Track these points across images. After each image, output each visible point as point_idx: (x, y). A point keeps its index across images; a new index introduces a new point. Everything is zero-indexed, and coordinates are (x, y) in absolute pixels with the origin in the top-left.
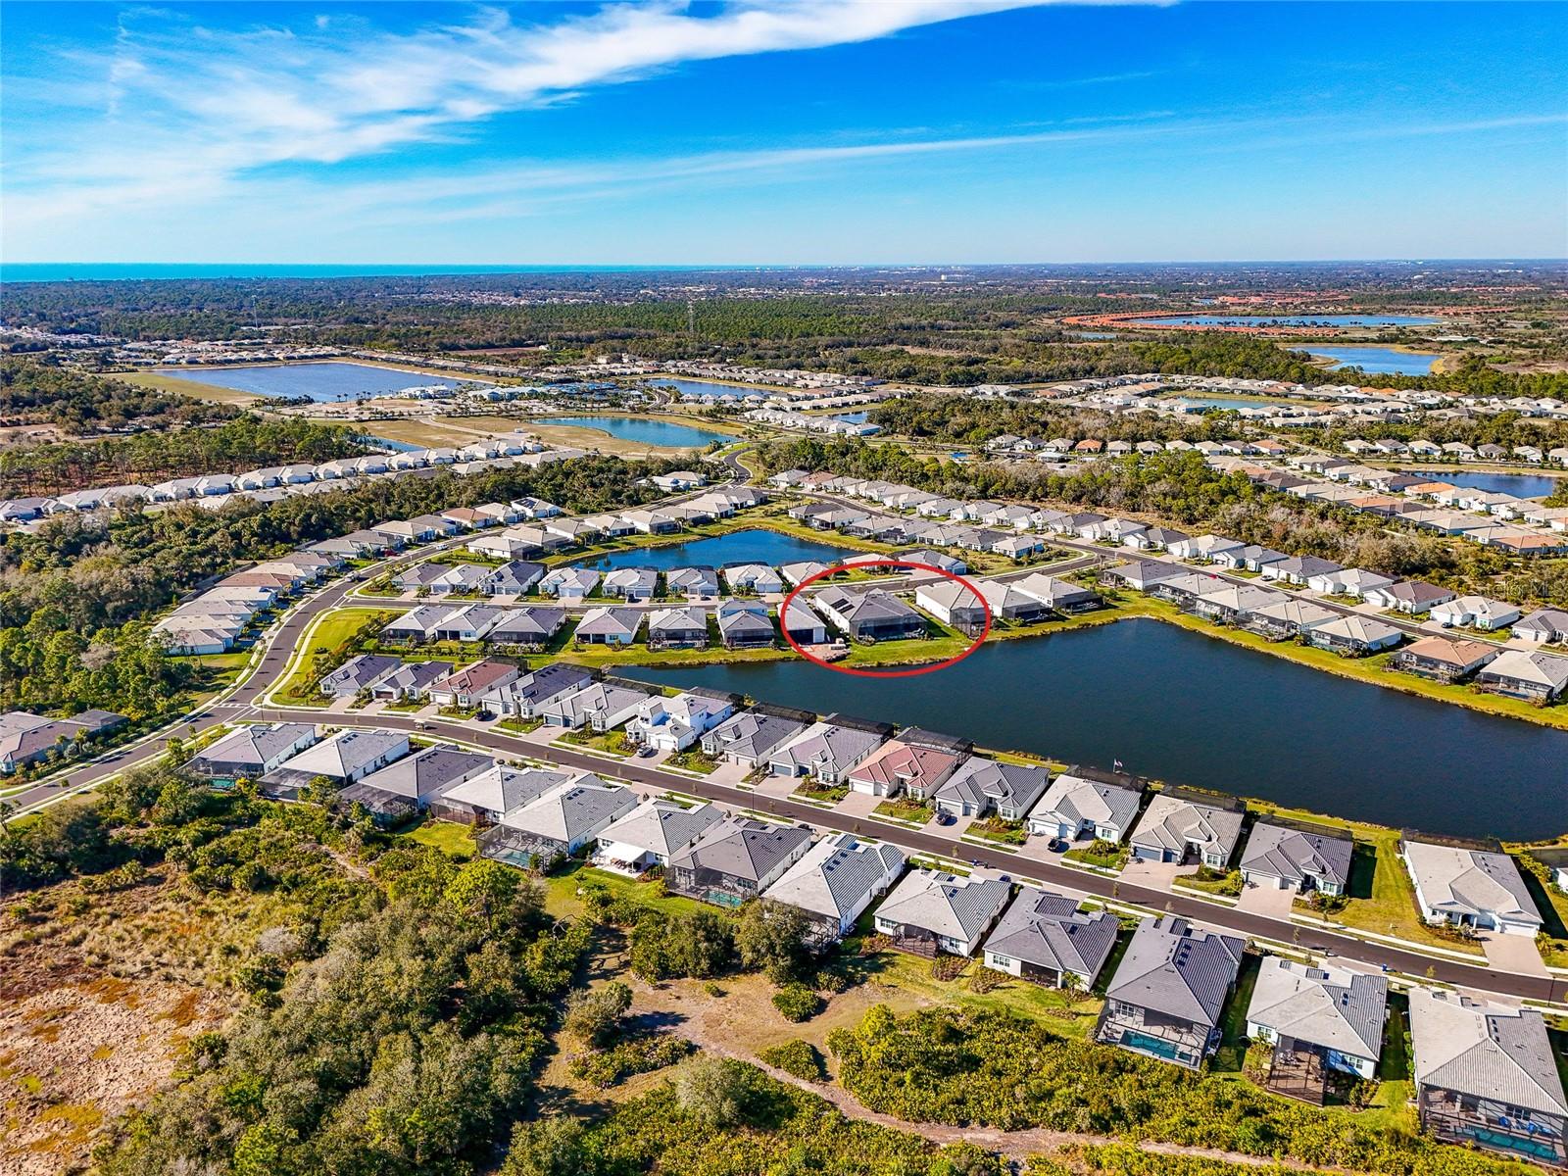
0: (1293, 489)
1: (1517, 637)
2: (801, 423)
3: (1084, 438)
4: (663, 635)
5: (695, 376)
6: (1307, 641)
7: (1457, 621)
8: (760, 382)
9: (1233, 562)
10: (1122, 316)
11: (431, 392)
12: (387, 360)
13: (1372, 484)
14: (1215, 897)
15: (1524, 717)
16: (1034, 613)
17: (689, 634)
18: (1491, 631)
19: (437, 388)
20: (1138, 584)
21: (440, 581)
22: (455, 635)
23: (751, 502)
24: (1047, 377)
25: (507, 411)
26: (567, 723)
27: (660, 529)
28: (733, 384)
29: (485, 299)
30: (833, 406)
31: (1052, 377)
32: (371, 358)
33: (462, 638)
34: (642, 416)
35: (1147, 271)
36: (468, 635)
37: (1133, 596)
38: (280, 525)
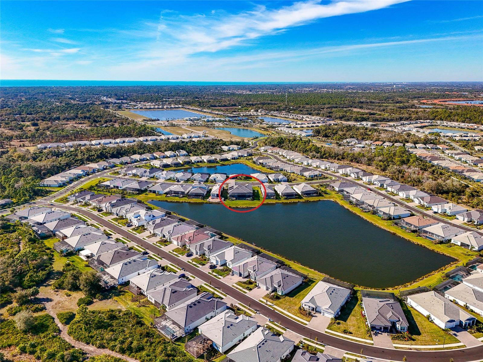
0: (433, 162)
1: (457, 219)
2: (290, 132)
3: (378, 141)
4: (173, 192)
5: (275, 116)
6: (375, 213)
7: (439, 212)
8: (293, 118)
9: (379, 185)
10: (444, 100)
11: (192, 119)
12: (192, 109)
13: (468, 162)
14: (244, 290)
15: (426, 246)
16: (293, 195)
17: (180, 193)
18: (450, 216)
19: (194, 118)
20: (337, 189)
21: (130, 172)
22: (117, 187)
23: (246, 155)
24: (391, 120)
25: (209, 125)
26: (117, 215)
27: (209, 161)
28: (286, 119)
29: (240, 92)
30: (308, 127)
31: (393, 120)
32: (189, 109)
33: (119, 188)
34: (246, 128)
35: (467, 85)
36: (121, 188)
37: (333, 193)
38: (105, 153)
